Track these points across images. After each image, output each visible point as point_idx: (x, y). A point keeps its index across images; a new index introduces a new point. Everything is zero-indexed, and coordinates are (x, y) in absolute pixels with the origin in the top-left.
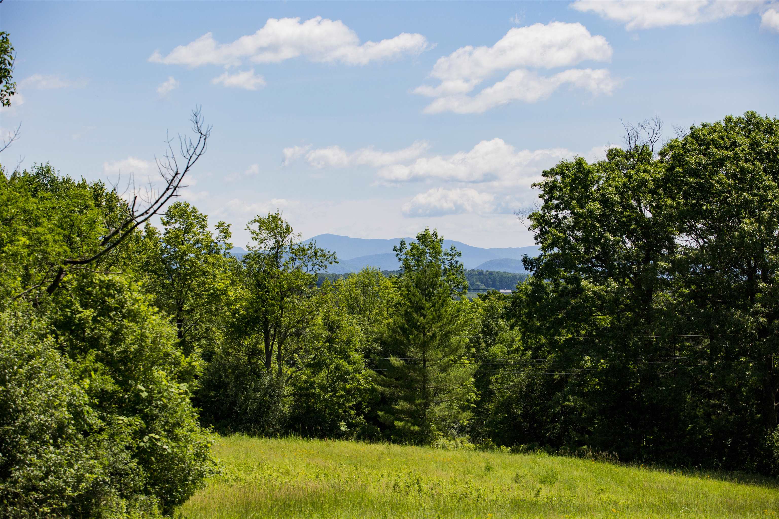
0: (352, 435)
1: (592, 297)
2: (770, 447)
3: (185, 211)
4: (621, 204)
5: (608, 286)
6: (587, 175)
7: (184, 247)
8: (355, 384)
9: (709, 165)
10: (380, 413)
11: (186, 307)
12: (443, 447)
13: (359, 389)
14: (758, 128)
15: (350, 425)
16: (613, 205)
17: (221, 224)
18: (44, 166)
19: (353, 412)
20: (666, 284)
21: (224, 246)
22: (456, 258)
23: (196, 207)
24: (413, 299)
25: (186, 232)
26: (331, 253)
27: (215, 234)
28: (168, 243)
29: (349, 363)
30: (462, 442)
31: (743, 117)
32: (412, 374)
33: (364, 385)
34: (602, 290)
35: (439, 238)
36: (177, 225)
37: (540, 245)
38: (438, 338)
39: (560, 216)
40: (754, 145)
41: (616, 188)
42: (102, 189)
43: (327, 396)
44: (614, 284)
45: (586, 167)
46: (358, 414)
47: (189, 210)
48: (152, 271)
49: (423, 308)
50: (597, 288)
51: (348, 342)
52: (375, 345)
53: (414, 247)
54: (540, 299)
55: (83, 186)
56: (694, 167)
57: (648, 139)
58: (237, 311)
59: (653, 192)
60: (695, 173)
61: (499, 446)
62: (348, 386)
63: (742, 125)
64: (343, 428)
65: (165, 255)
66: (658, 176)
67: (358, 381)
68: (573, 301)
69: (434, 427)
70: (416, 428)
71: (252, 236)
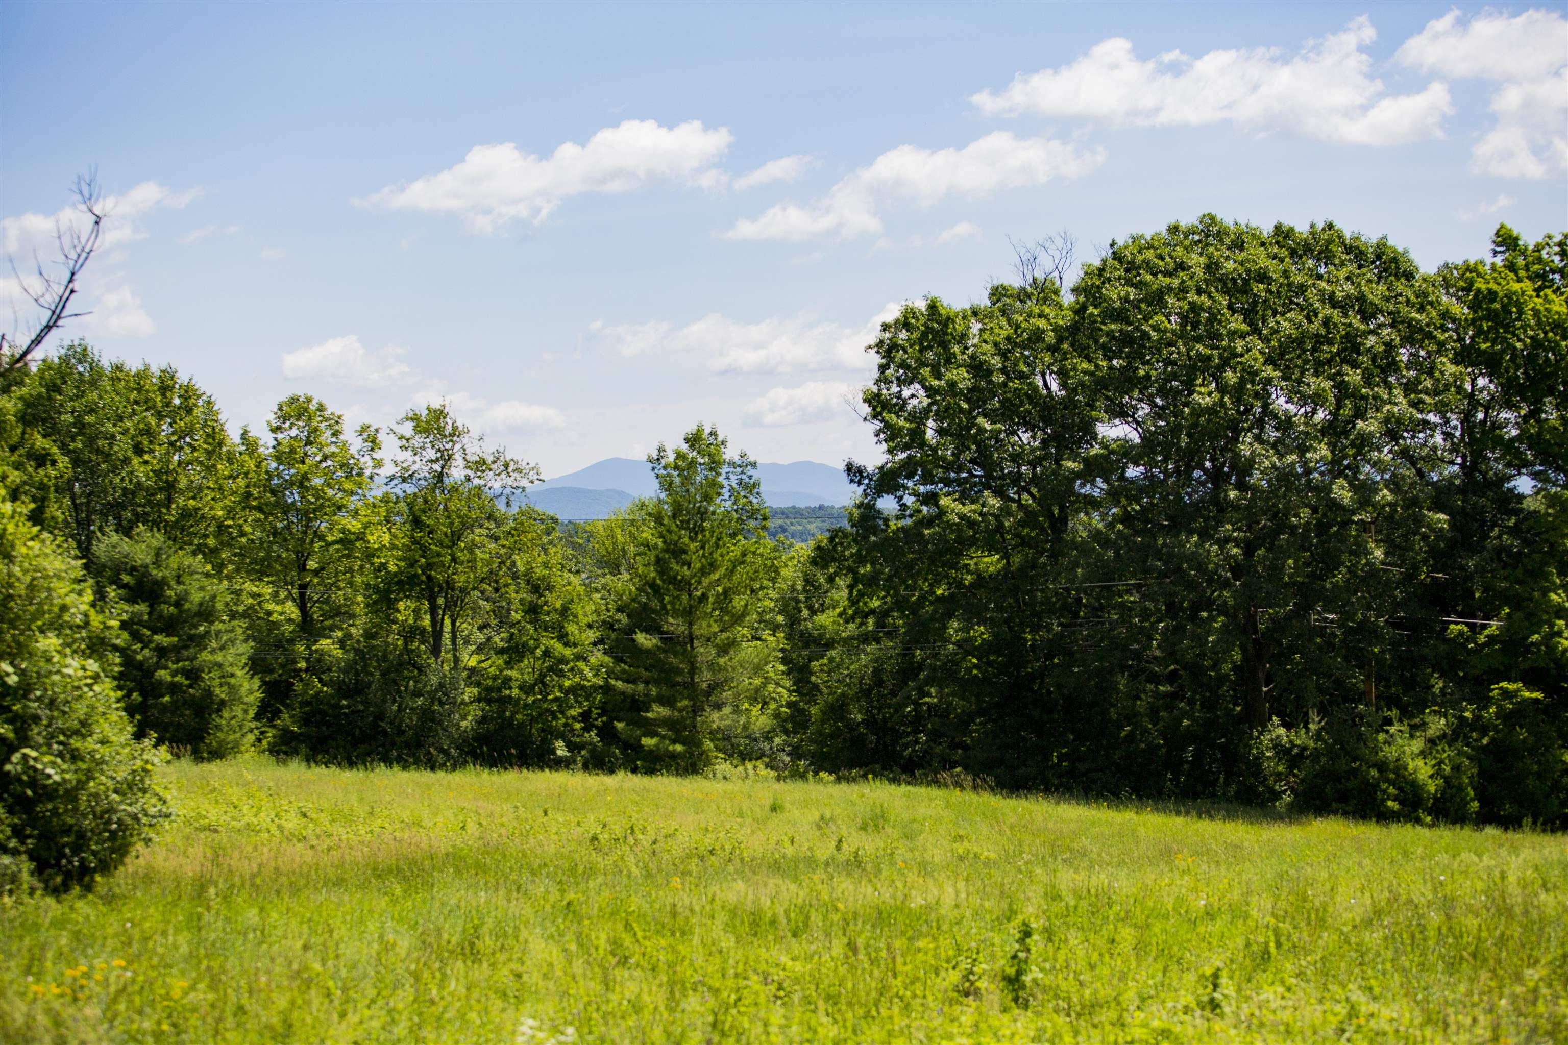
0: (575, 762)
1: (957, 524)
2: (1257, 758)
3: (306, 410)
4: (1003, 370)
5: (983, 505)
6: (946, 325)
7: (304, 468)
8: (577, 679)
9: (1140, 301)
10: (620, 725)
11: (312, 564)
12: (725, 778)
13: (583, 687)
14: (1221, 241)
15: (571, 746)
16: (989, 372)
17: (364, 429)
18: (76, 343)
19: (578, 726)
20: (1091, 503)
21: (370, 464)
22: (750, 471)
23: (324, 402)
24: (668, 537)
25: (309, 443)
26: (532, 465)
27: (356, 444)
28: (278, 459)
29: (566, 645)
30: (755, 767)
31: (1197, 223)
32: (672, 659)
33: (591, 678)
34: (975, 512)
35: (720, 439)
36: (294, 432)
37: (884, 446)
38: (711, 600)
39: (906, 393)
40: (1211, 267)
41: (996, 345)
42: (172, 377)
43: (530, 700)
44: (994, 502)
45: (943, 312)
46: (587, 729)
47: (313, 407)
48: (255, 508)
49: (684, 552)
50: (966, 509)
51: (565, 611)
52: (619, 616)
53: (680, 455)
54: (875, 530)
55: (142, 376)
56: (1117, 304)
57: (1053, 267)
58: (383, 566)
59: (1053, 349)
60: (1119, 316)
61: (816, 773)
62: (567, 683)
63: (1197, 238)
64: (561, 751)
65: (276, 481)
66: (1061, 322)
67: (581, 672)
68: (927, 532)
69: (708, 744)
70: (679, 748)
71: (400, 443)
